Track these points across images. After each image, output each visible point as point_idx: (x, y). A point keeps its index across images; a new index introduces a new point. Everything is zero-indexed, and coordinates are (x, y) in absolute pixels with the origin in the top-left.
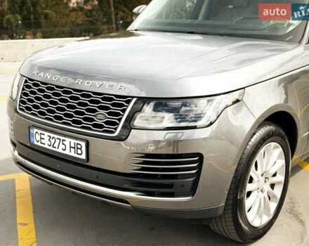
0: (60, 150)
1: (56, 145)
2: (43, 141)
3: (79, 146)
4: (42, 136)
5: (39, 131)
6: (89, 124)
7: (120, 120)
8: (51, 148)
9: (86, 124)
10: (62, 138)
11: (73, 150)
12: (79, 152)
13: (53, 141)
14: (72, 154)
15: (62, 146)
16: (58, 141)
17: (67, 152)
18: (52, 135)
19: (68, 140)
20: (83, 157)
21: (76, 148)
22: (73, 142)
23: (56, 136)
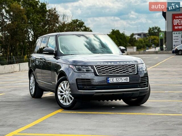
0: (121, 82)
1: (119, 80)
2: (113, 81)
3: (127, 79)
5: (112, 78)
7: (135, 70)
8: (117, 82)
9: (127, 72)
10: (121, 78)
11: (125, 80)
15: (121, 80)
17: (123, 81)
18: (117, 78)
19: (123, 78)
20: (129, 81)
22: (125, 78)
23: (119, 78)
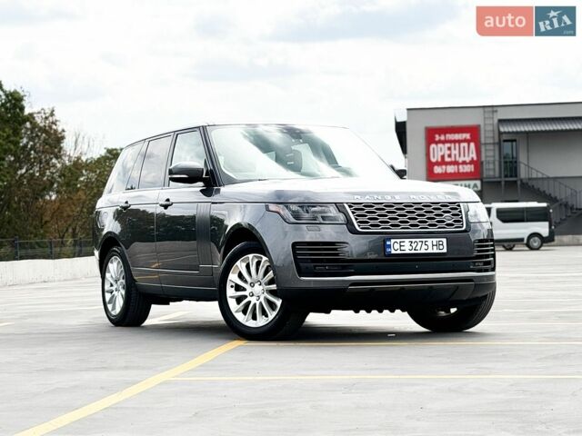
0: (423, 251)
1: (418, 248)
2: (402, 248)
3: (441, 243)
4: (402, 244)
5: (398, 241)
6: (443, 225)
7: (462, 218)
8: (413, 252)
9: (440, 225)
10: (424, 240)
11: (435, 247)
12: (441, 247)
13: (414, 245)
14: (435, 251)
15: (424, 247)
16: (420, 244)
17: (430, 251)
18: (413, 240)
19: (430, 240)
20: (445, 250)
21: (438, 245)
22: (435, 240)
23: (418, 240)
